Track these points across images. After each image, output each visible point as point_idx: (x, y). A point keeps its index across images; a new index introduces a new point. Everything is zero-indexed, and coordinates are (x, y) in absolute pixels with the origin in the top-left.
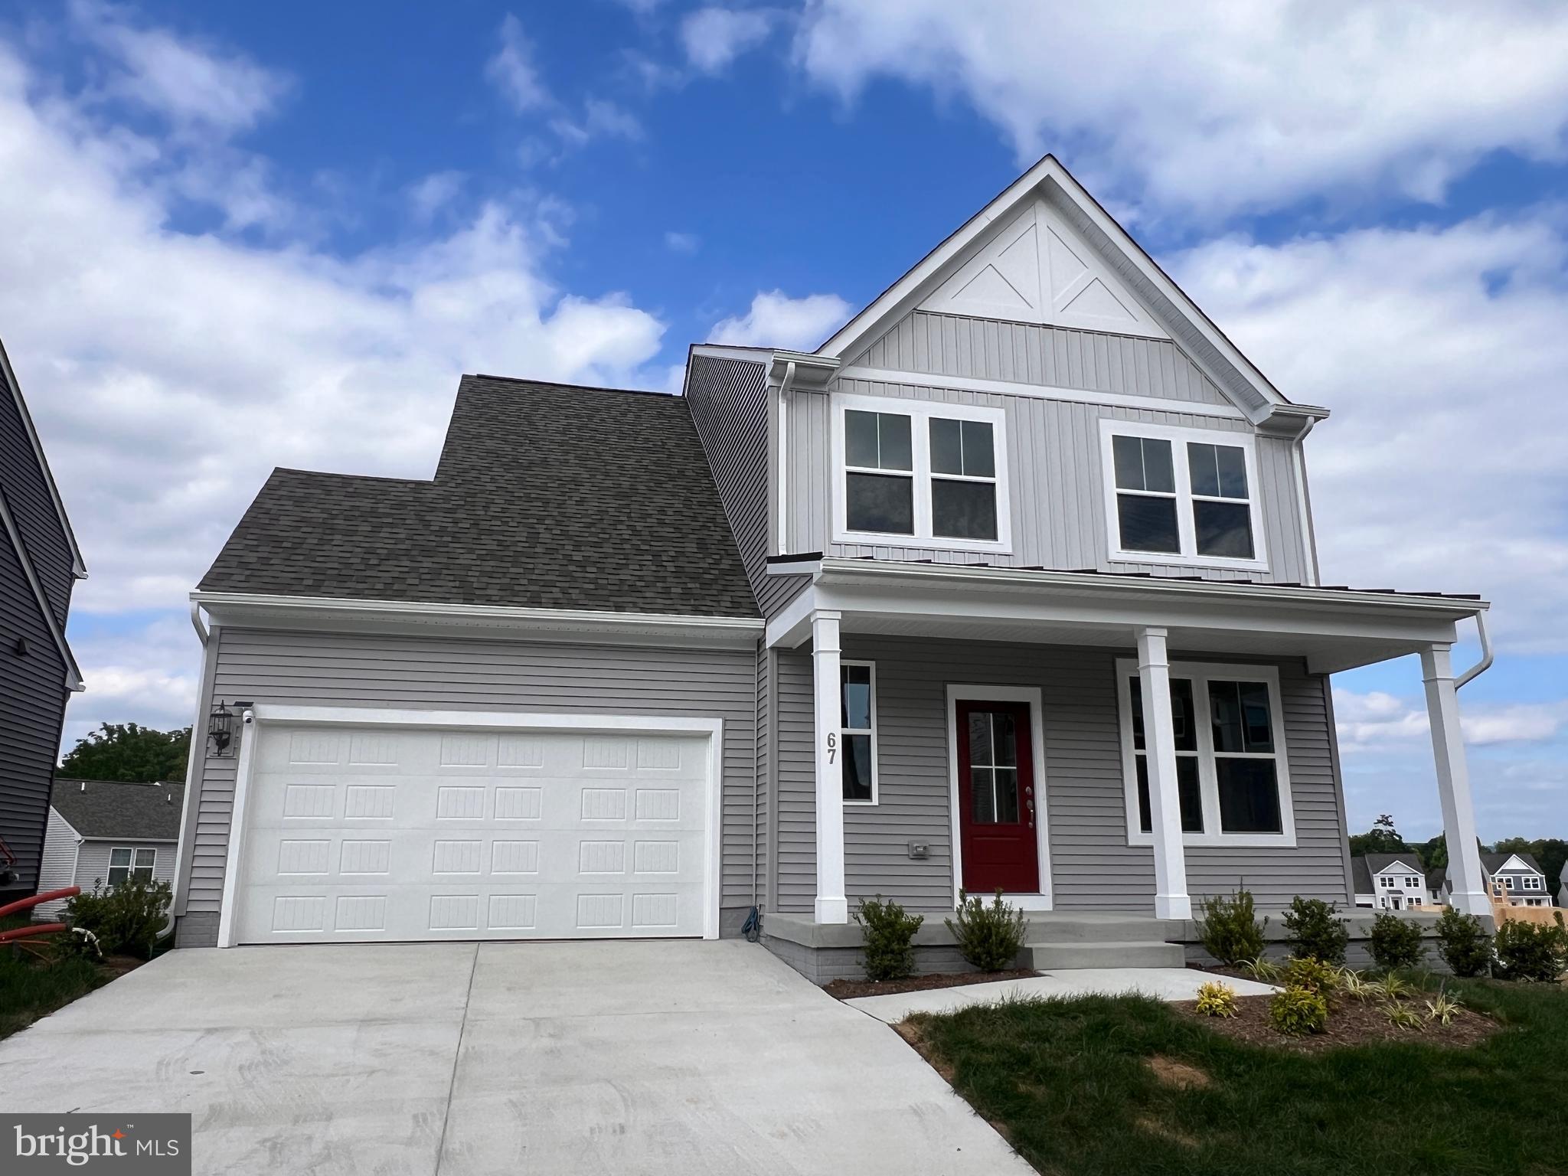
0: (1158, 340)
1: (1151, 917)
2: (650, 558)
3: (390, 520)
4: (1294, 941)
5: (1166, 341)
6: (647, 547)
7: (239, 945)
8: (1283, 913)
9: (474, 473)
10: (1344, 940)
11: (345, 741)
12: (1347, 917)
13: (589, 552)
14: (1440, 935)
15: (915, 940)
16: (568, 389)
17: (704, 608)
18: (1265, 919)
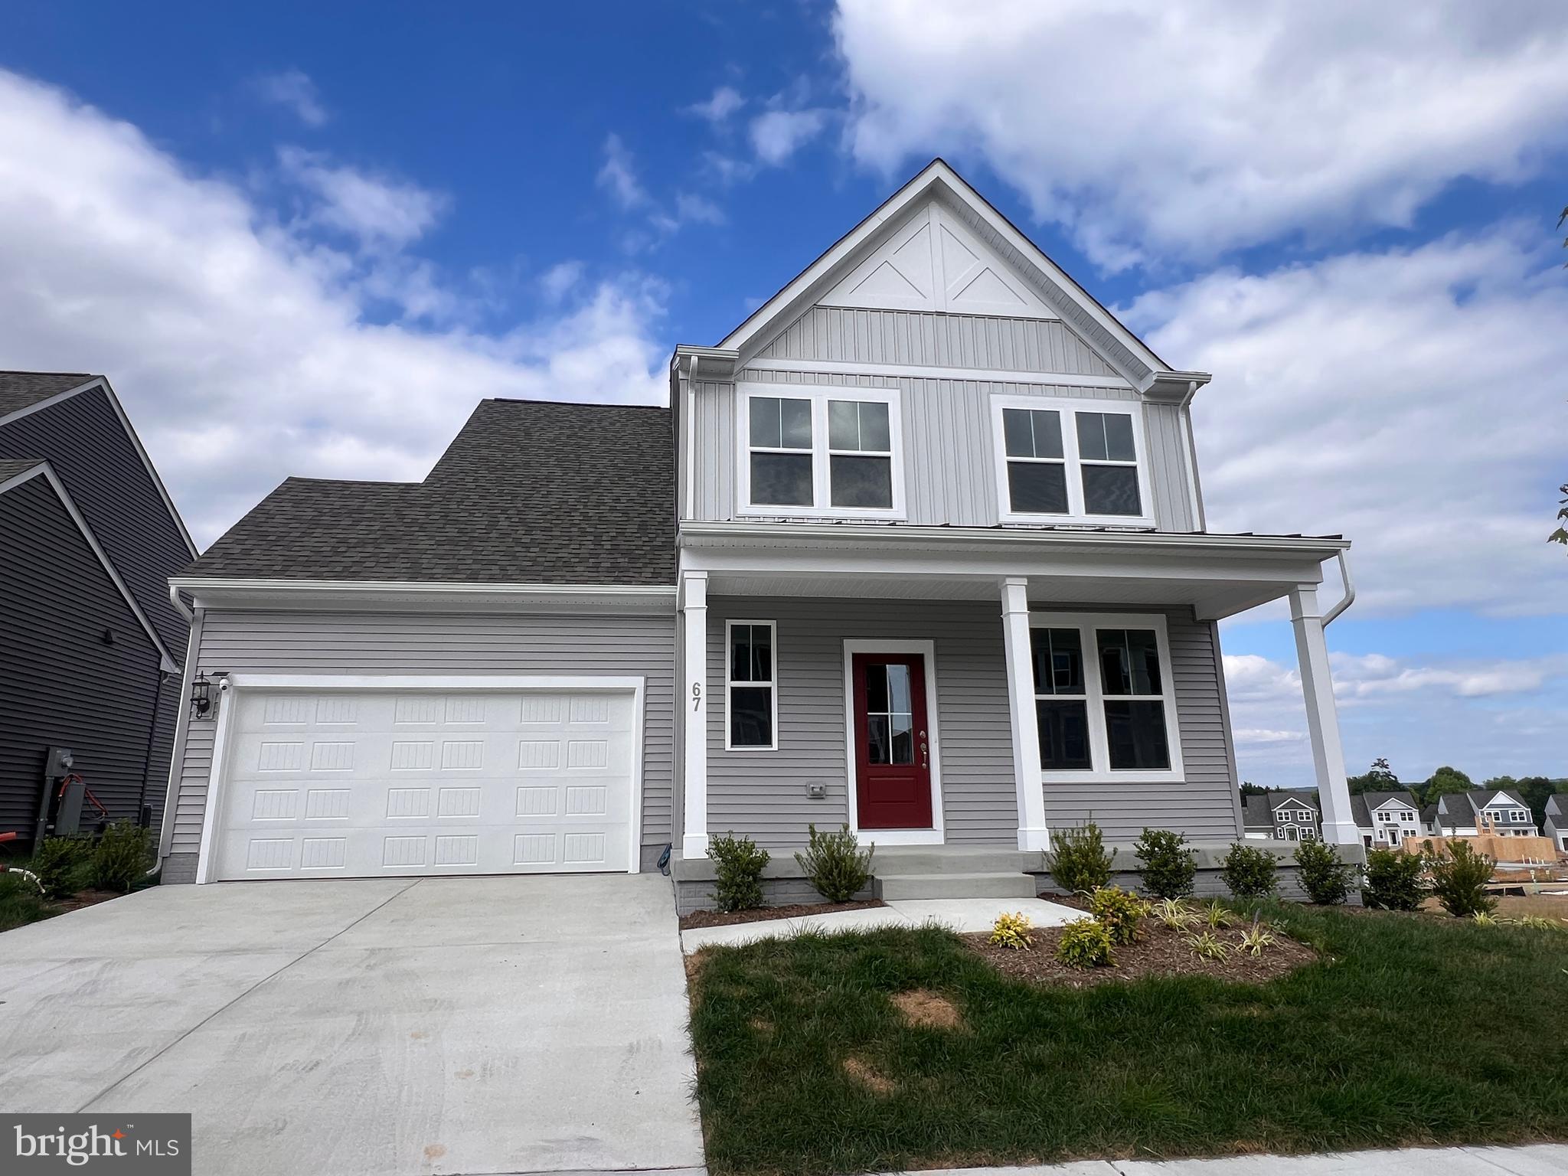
0: (1047, 321)
1: (1012, 849)
2: (592, 538)
3: (371, 515)
4: (1144, 871)
5: (1055, 321)
6: (592, 530)
7: (219, 881)
8: (1135, 844)
9: (461, 476)
10: (1193, 871)
11: (311, 704)
12: (1196, 847)
13: (538, 535)
14: (1298, 864)
15: (765, 873)
16: (571, 407)
17: (625, 579)
18: (1114, 851)
